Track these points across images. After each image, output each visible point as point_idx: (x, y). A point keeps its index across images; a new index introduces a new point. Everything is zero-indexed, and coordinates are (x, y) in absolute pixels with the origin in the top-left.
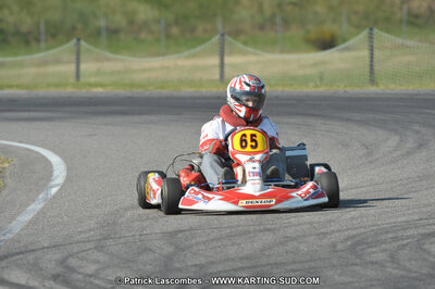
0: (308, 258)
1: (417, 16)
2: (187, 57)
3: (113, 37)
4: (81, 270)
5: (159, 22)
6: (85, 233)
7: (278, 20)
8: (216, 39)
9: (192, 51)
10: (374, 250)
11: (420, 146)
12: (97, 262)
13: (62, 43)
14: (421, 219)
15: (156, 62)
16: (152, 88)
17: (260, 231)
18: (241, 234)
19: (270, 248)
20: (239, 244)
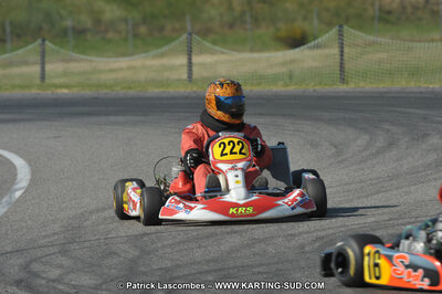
0: (276, 259)
1: (389, 12)
2: (154, 57)
3: (81, 37)
4: (45, 275)
5: (126, 21)
6: (49, 237)
8: (185, 36)
9: (160, 50)
11: (391, 145)
12: (61, 266)
13: (27, 44)
14: (391, 219)
15: (123, 63)
16: (118, 88)
17: (228, 233)
18: (207, 237)
19: (237, 250)
20: (206, 248)
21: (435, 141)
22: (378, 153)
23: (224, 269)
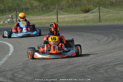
0: (82, 72)
1: (112, 3)
2: (47, 16)
3: (27, 10)
4: (18, 77)
6: (19, 66)
8: (56, 10)
9: (49, 14)
10: (100, 69)
11: (114, 40)
12: (22, 74)
14: (114, 60)
16: (38, 25)
17: (69, 65)
18: (63, 66)
19: (71, 69)
20: (63, 69)
22: (110, 42)
23: (68, 75)
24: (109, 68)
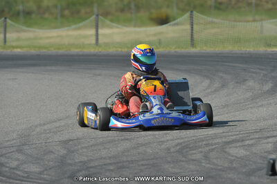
0: (152, 157)
1: (221, 3)
2: (74, 29)
3: (27, 17)
4: (8, 165)
5: (55, 6)
6: (10, 141)
7: (133, 6)
8: (93, 17)
9: (78, 25)
10: (194, 152)
11: (223, 86)
12: (18, 160)
14: (223, 133)
16: (52, 49)
17: (122, 140)
18: (109, 142)
19: (128, 151)
20: (108, 149)
21: (251, 84)
22: (215, 91)
23: (120, 162)
24: (213, 150)
